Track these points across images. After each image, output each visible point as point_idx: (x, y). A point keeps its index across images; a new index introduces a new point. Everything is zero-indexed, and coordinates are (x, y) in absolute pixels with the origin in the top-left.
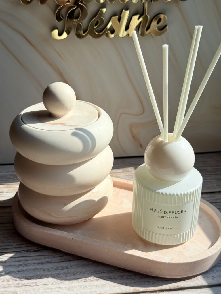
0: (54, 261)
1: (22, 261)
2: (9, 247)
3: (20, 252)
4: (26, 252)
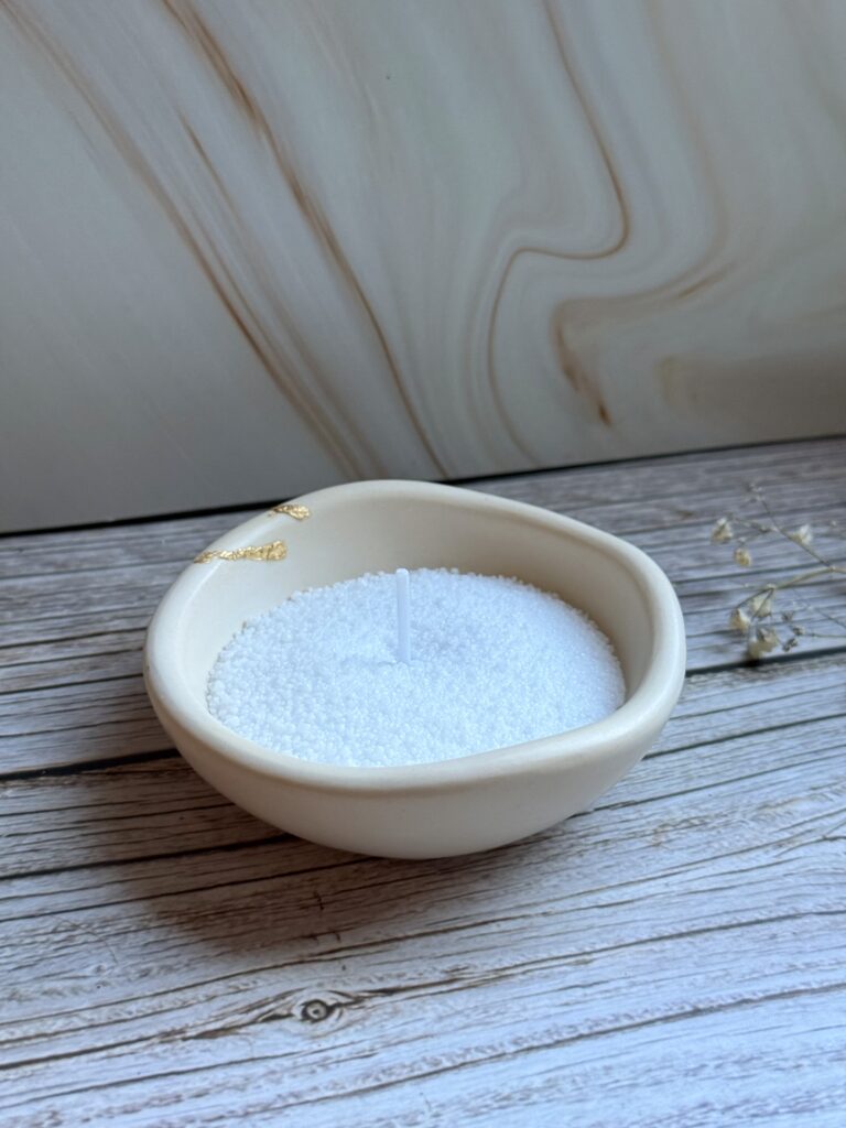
0: (326, 1088)
1: (147, 1105)
2: (60, 1024)
3: (125, 1049)
4: (159, 1049)
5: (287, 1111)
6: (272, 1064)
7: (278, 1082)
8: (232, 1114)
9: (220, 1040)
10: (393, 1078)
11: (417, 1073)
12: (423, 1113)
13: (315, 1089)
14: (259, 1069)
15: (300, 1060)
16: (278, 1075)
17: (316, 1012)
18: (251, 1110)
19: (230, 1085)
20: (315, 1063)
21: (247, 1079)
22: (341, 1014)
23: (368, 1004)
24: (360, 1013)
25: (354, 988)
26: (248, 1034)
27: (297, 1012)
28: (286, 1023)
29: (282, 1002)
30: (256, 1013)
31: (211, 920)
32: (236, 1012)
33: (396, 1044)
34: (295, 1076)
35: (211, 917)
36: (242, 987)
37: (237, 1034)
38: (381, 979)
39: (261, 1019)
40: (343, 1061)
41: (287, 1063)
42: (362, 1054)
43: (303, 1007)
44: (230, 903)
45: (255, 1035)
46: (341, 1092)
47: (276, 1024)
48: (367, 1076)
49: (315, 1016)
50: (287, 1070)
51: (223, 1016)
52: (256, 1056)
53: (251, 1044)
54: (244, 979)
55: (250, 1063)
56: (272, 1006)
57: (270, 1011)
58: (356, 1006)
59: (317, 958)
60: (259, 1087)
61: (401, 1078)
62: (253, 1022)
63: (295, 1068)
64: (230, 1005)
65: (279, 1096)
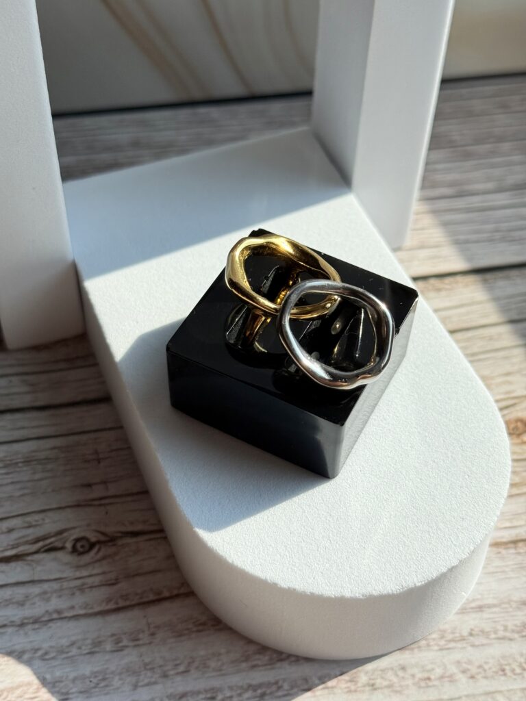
5: (51, 624)
6: (46, 586)
7: (48, 600)
8: (12, 624)
9: (13, 564)
10: (128, 603)
11: (145, 600)
12: (143, 632)
13: (72, 608)
14: (36, 590)
15: (65, 584)
16: (49, 595)
17: (82, 546)
18: (26, 621)
19: (14, 600)
20: (75, 587)
21: (27, 597)
22: (99, 550)
23: (120, 542)
24: (113, 549)
25: (111, 530)
26: (32, 561)
27: (69, 545)
28: (59, 554)
29: (59, 537)
30: (41, 544)
31: (19, 467)
32: (27, 543)
33: (134, 576)
34: (60, 596)
35: (20, 465)
36: (34, 523)
37: (25, 560)
38: (132, 523)
39: (42, 550)
40: (95, 587)
41: (55, 586)
42: (109, 582)
43: (73, 542)
44: (34, 454)
45: (38, 562)
46: (91, 611)
47: (53, 555)
48: (109, 600)
49: (81, 550)
50: (55, 591)
51: (17, 546)
52: (36, 578)
53: (33, 569)
54: (37, 517)
55: (30, 584)
56: (53, 539)
57: (50, 544)
58: (110, 544)
59: (90, 503)
60: (34, 604)
61: (133, 603)
62: (37, 552)
63: (62, 590)
64: (23, 537)
65: (47, 611)
